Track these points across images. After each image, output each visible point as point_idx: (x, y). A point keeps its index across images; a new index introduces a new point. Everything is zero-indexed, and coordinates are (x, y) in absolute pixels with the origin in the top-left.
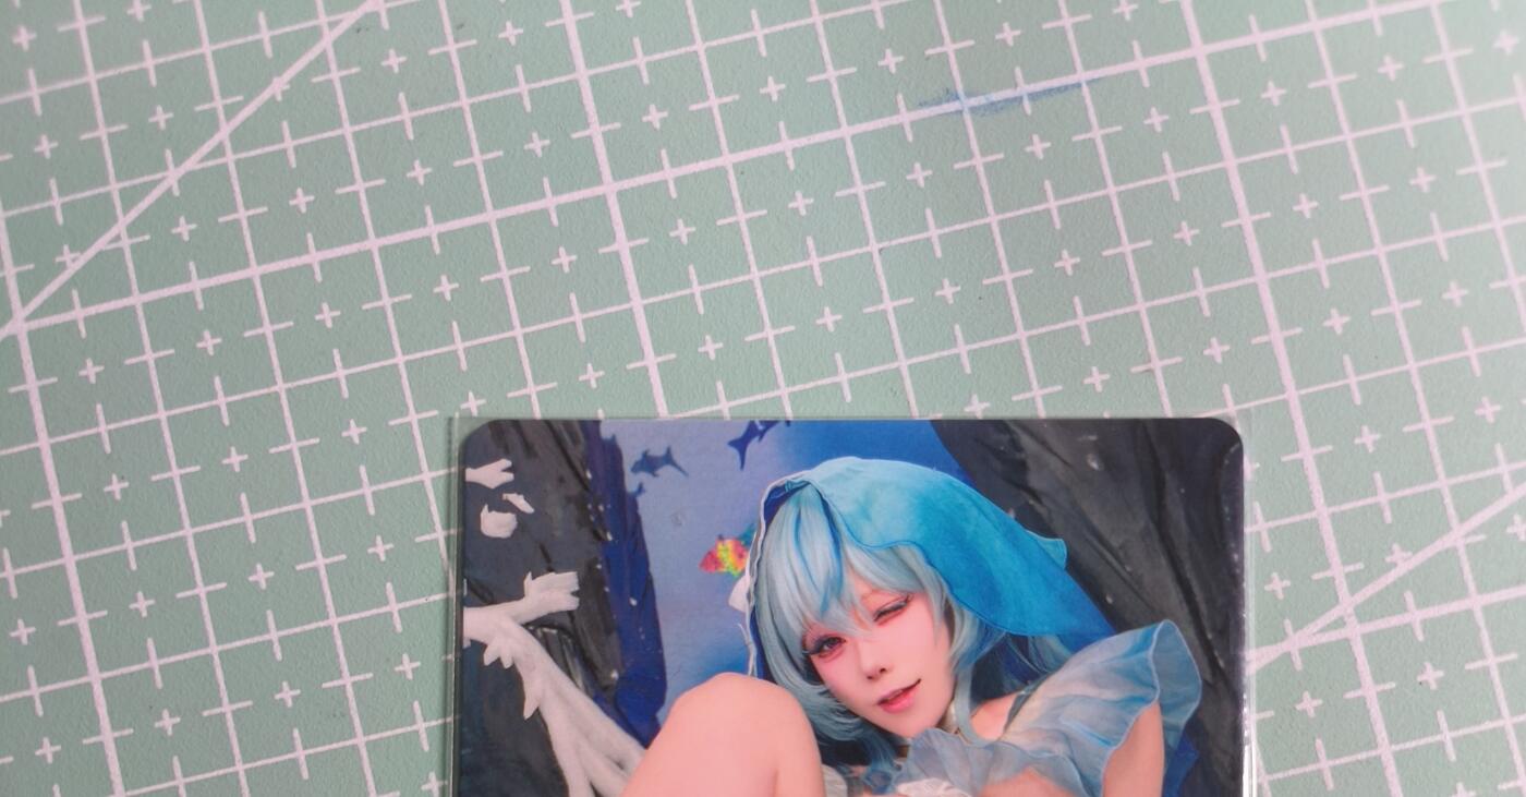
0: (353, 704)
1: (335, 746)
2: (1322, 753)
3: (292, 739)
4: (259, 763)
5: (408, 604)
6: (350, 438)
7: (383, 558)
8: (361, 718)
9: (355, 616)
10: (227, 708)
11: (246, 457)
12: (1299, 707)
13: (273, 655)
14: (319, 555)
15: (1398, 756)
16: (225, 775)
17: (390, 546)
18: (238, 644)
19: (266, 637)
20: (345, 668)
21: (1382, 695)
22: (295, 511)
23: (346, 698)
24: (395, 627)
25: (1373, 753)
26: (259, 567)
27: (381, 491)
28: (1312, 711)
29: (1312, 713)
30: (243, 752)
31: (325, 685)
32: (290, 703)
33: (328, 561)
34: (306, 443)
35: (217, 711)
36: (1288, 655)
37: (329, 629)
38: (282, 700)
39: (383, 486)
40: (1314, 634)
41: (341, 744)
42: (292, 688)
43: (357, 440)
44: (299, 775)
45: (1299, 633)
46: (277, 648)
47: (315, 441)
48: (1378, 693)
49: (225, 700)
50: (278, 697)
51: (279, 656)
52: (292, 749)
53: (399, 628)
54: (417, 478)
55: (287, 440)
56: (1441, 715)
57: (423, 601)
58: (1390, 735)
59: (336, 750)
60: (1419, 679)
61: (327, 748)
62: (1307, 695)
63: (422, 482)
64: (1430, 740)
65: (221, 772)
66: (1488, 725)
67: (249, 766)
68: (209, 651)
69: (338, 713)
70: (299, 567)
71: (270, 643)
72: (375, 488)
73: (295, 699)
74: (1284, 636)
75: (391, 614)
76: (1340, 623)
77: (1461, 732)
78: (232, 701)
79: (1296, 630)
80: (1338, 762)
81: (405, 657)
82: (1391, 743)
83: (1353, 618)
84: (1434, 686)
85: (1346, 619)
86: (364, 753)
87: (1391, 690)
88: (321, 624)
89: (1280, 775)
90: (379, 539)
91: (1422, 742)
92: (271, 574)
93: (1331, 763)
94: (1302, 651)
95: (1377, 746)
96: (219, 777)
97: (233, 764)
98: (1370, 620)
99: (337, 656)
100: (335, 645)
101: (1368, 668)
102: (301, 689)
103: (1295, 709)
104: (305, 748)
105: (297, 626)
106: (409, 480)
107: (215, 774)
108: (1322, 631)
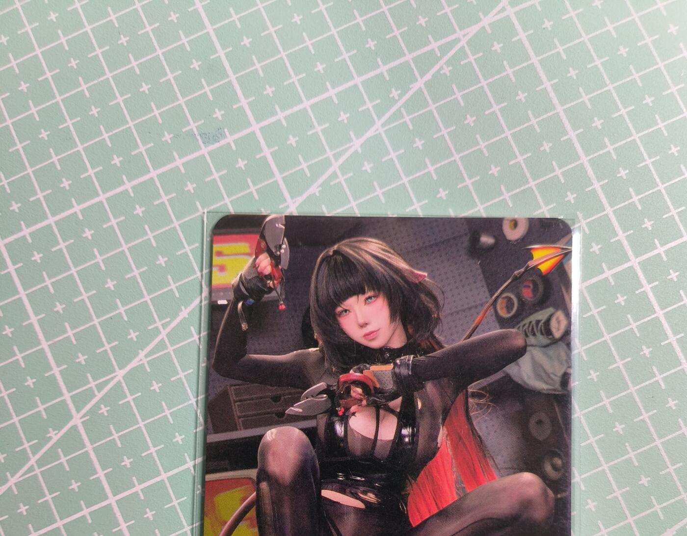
0: (74, 133)
1: (69, 152)
2: (507, 67)
3: (50, 153)
4: (38, 167)
5: (90, 84)
6: (51, 20)
7: (75, 67)
8: (78, 137)
9: (68, 95)
10: (19, 146)
11: (8, 38)
12: (493, 49)
13: (35, 119)
14: (47, 72)
15: (541, 62)
16: (24, 176)
17: (77, 61)
18: (19, 117)
19: (30, 112)
20: (67, 118)
21: (528, 37)
22: (34, 56)
23: (70, 131)
24: (86, 96)
25: (530, 62)
26: (22, 83)
27: (69, 39)
28: (499, 49)
29: (499, 51)
30: (30, 163)
31: (60, 127)
32: (46, 138)
33: (52, 74)
34: (33, 26)
35: (15, 148)
36: (484, 28)
37: (57, 103)
38: (42, 137)
39: (70, 37)
40: (494, 16)
41: (72, 151)
42: (46, 131)
43: (55, 20)
44: (56, 168)
45: (486, 17)
46: (36, 116)
47: (37, 24)
48: (526, 36)
49: (18, 142)
50: (40, 136)
51: (38, 119)
52: (51, 157)
53: (88, 95)
54: (84, 30)
55: (24, 26)
56: (556, 40)
57: (96, 82)
58: (536, 54)
59: (70, 154)
60: (543, 26)
61: (66, 154)
62: (495, 43)
63: (87, 31)
64: (553, 52)
65: (22, 174)
66: (577, 41)
67: (33, 169)
68: (7, 123)
69: (68, 139)
70: (40, 79)
71: (33, 114)
72: (66, 38)
73: (48, 136)
74: (481, 20)
75: (83, 90)
76: (503, 9)
77: (566, 46)
78: (21, 143)
79: (485, 17)
80: (515, 69)
81: (93, 107)
82: (537, 56)
83: (509, 6)
84: (550, 29)
85: (506, 8)
86: (83, 153)
87: (532, 34)
88: (54, 101)
89: (490, 80)
90: (72, 59)
91: (550, 53)
92: (28, 85)
93: (512, 70)
94: (489, 25)
95: (530, 59)
96: (21, 177)
97: (26, 169)
98: (517, 6)
99: (63, 113)
100: (61, 109)
101: (520, 26)
102: (50, 131)
103: (491, 50)
104: (57, 156)
105: (43, 104)
106: (81, 32)
107: (19, 176)
108: (496, 14)
